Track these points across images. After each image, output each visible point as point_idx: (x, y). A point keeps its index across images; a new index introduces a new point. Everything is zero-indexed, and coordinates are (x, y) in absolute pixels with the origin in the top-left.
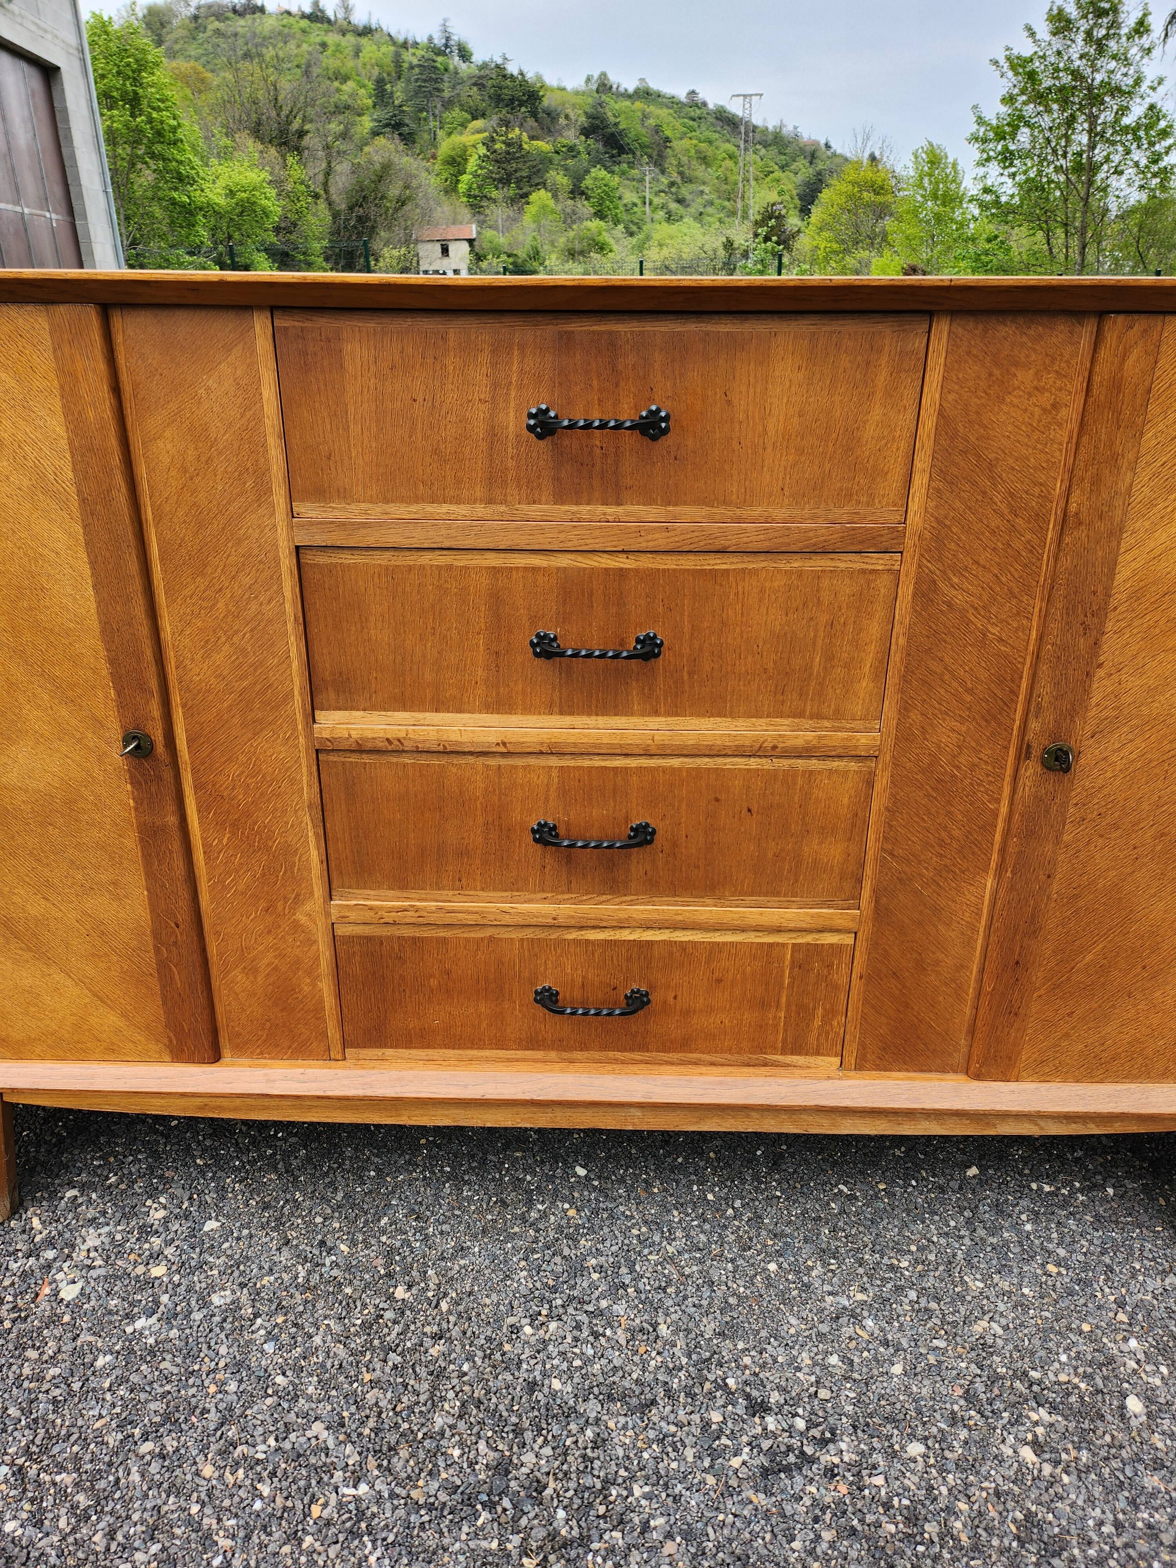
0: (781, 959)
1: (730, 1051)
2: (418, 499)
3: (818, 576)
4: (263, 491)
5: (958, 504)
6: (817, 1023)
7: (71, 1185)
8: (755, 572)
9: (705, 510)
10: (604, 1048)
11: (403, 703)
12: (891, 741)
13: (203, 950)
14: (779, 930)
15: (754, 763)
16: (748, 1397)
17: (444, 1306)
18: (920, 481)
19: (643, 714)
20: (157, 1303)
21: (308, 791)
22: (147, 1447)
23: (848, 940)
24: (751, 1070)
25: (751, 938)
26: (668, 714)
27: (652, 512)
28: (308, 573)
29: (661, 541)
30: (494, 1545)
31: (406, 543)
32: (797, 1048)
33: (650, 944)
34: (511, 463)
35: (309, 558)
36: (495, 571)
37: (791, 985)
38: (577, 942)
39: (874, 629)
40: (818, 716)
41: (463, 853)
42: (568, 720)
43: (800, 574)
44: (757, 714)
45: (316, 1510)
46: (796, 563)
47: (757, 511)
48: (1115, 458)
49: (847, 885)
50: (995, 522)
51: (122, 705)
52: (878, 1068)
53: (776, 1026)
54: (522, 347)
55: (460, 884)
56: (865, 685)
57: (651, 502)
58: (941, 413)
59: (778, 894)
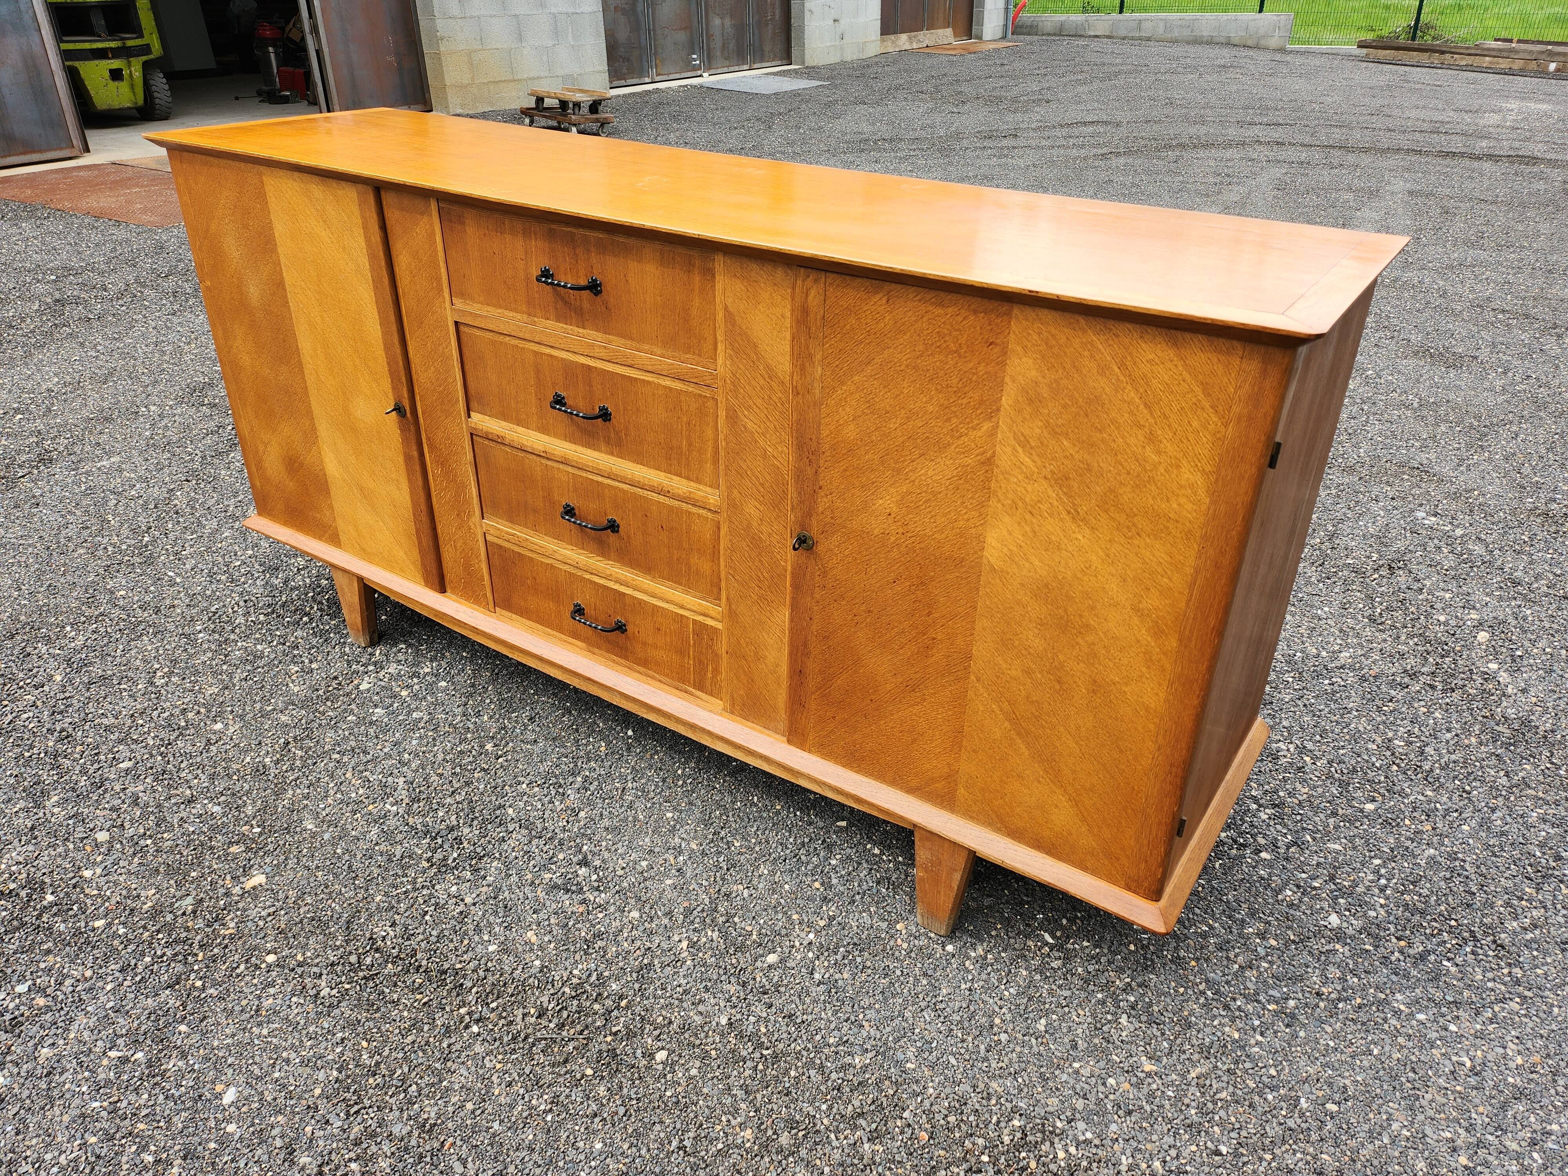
0: (687, 626)
1: (667, 676)
2: (500, 307)
3: (679, 392)
4: (440, 290)
5: (741, 366)
6: (709, 675)
7: (405, 642)
8: (649, 382)
9: (623, 341)
10: (608, 651)
11: (504, 416)
12: (725, 505)
13: (434, 529)
14: (682, 607)
15: (662, 499)
16: (585, 857)
17: (500, 760)
18: (720, 347)
19: (607, 453)
20: (391, 705)
21: (469, 456)
22: (336, 756)
23: (719, 626)
24: (677, 692)
25: (671, 607)
26: (618, 457)
27: (599, 336)
28: (464, 338)
29: (603, 354)
30: (420, 852)
31: (496, 329)
32: (700, 686)
33: (624, 594)
34: (537, 295)
35: (462, 328)
36: (536, 353)
37: (694, 644)
38: (591, 582)
39: (709, 433)
40: (688, 478)
41: (535, 511)
42: (574, 447)
43: (671, 389)
44: (658, 469)
45: (371, 807)
46: (668, 382)
47: (646, 347)
48: (811, 356)
49: (715, 590)
50: (762, 382)
51: (394, 388)
52: (741, 716)
53: (689, 669)
54: (535, 234)
55: (535, 528)
56: (709, 466)
57: (598, 330)
58: (726, 308)
59: (681, 584)
